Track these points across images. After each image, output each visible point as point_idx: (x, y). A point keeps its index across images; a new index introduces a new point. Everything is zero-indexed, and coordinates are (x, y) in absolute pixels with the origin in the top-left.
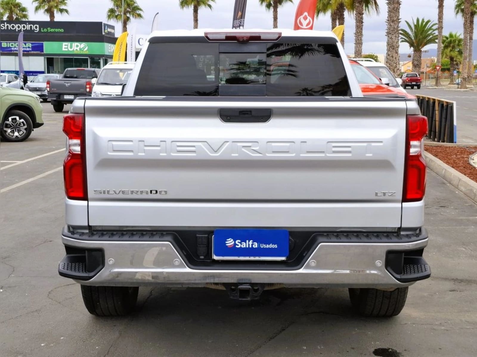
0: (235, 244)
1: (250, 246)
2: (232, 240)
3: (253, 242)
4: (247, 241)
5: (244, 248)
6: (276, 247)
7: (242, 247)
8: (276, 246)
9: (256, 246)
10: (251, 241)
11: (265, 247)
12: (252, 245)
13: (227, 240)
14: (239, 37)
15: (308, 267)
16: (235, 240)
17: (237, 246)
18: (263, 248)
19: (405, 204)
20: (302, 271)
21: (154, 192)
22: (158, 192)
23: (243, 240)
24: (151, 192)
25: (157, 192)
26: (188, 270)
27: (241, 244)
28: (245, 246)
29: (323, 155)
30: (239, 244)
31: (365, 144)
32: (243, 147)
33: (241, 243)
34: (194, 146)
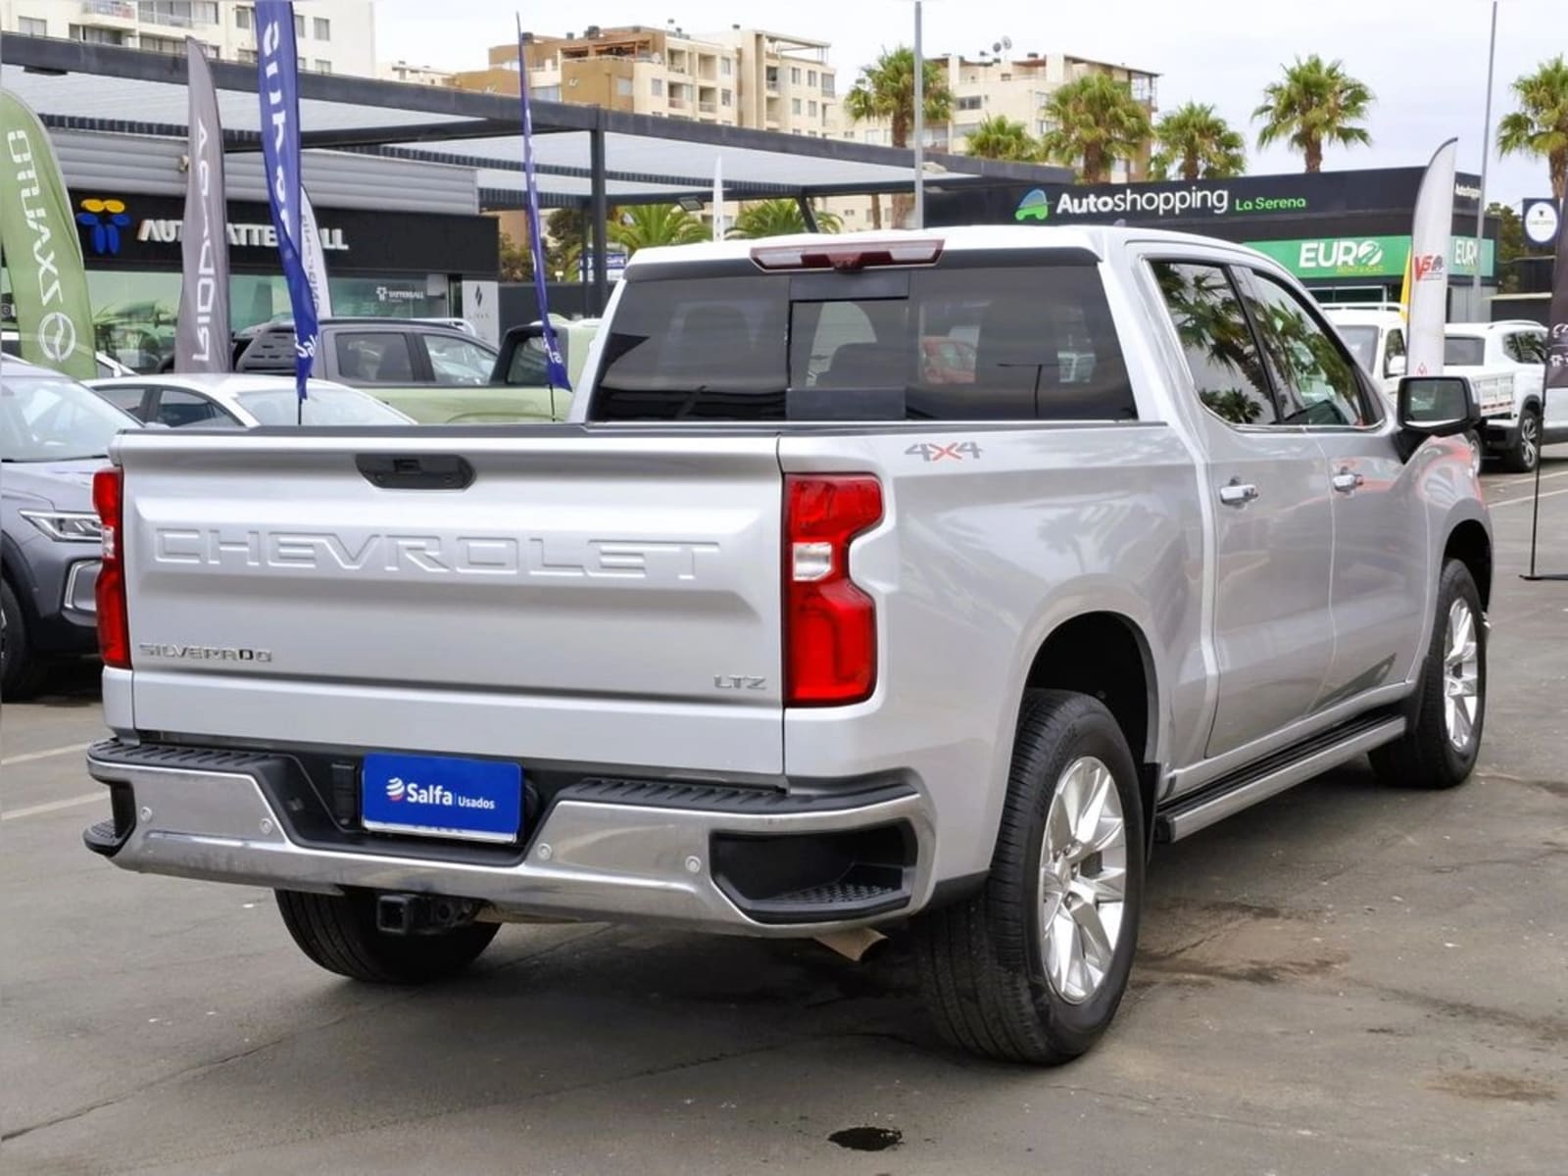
0: (406, 794)
1: (438, 801)
2: (400, 783)
3: (443, 790)
4: (431, 787)
5: (424, 804)
6: (492, 807)
7: (421, 801)
8: (490, 805)
9: (450, 803)
10: (439, 788)
11: (468, 805)
12: (442, 797)
13: (392, 781)
14: (835, 255)
16: (406, 784)
17: (410, 799)
18: (465, 808)
19: (793, 714)
20: (523, 870)
21: (246, 655)
22: (254, 655)
23: (423, 785)
24: (241, 653)
25: (251, 653)
26: (289, 847)
27: (419, 794)
28: (425, 801)
29: (579, 574)
30: (414, 793)
31: (676, 549)
32: (410, 549)
33: (417, 791)
34: (310, 546)
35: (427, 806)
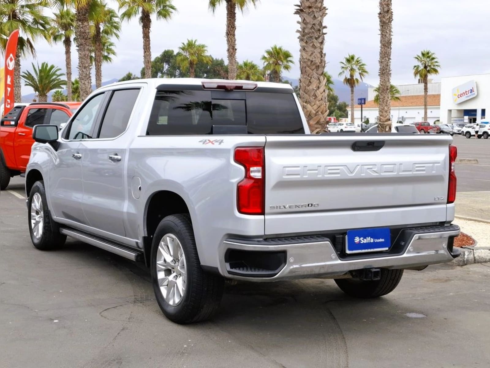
0: (360, 241)
1: (369, 242)
2: (358, 238)
3: (371, 238)
4: (367, 238)
6: (384, 241)
7: (365, 242)
9: (372, 241)
10: (369, 238)
12: (370, 240)
13: (356, 238)
14: (228, 86)
15: (409, 252)
16: (360, 238)
17: (361, 242)
18: (377, 242)
19: (448, 205)
20: (405, 255)
21: (310, 205)
22: (313, 205)
23: (365, 238)
24: (308, 205)
25: (312, 205)
26: (339, 262)
27: (364, 240)
28: (366, 242)
30: (363, 241)
31: (431, 165)
32: (368, 168)
33: (363, 239)
34: (338, 169)
35: (366, 243)
